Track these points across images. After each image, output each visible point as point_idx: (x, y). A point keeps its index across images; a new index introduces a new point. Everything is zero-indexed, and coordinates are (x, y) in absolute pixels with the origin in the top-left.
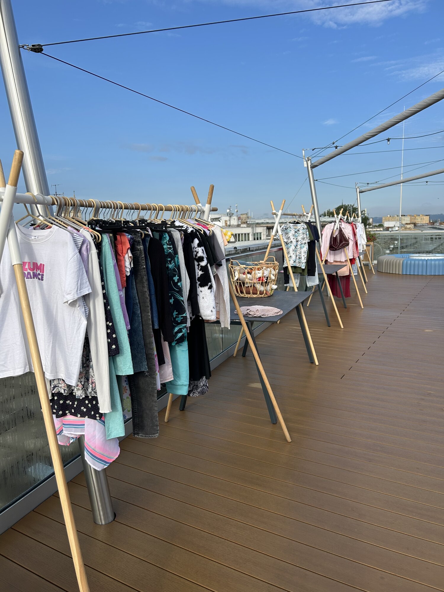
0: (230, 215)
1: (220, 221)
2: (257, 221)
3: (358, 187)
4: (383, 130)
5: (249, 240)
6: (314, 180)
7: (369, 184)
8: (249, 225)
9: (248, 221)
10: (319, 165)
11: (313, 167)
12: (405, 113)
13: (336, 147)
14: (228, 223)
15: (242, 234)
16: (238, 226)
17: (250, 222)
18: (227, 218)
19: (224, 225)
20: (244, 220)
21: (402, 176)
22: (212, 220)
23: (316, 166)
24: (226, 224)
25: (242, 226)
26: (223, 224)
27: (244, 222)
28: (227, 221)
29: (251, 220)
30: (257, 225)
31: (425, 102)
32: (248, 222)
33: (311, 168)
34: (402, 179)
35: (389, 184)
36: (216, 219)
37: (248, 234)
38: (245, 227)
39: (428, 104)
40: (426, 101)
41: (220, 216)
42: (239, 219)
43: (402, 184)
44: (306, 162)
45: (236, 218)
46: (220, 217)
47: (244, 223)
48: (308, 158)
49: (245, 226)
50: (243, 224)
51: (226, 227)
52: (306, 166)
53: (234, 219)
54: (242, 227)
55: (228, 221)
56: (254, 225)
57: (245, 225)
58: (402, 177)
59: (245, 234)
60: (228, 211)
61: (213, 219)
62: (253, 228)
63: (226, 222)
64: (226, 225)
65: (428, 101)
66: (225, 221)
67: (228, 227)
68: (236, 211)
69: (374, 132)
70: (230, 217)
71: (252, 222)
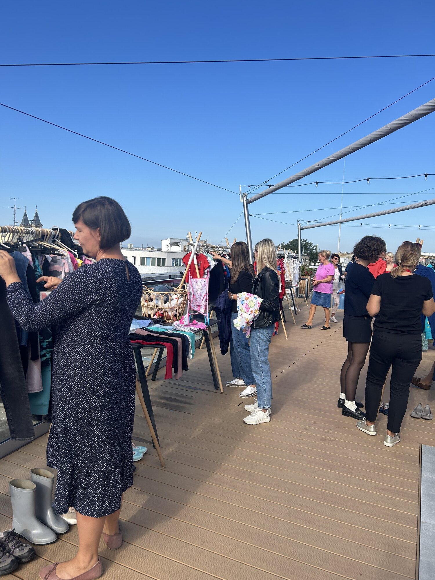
3: (300, 224)
6: (248, 215)
7: (309, 222)
10: (254, 201)
11: (248, 202)
13: (270, 186)
22: (171, 244)
23: (251, 202)
24: (185, 249)
26: (181, 249)
28: (186, 246)
35: (327, 224)
36: (175, 243)
48: (244, 194)
51: (184, 252)
52: (242, 201)
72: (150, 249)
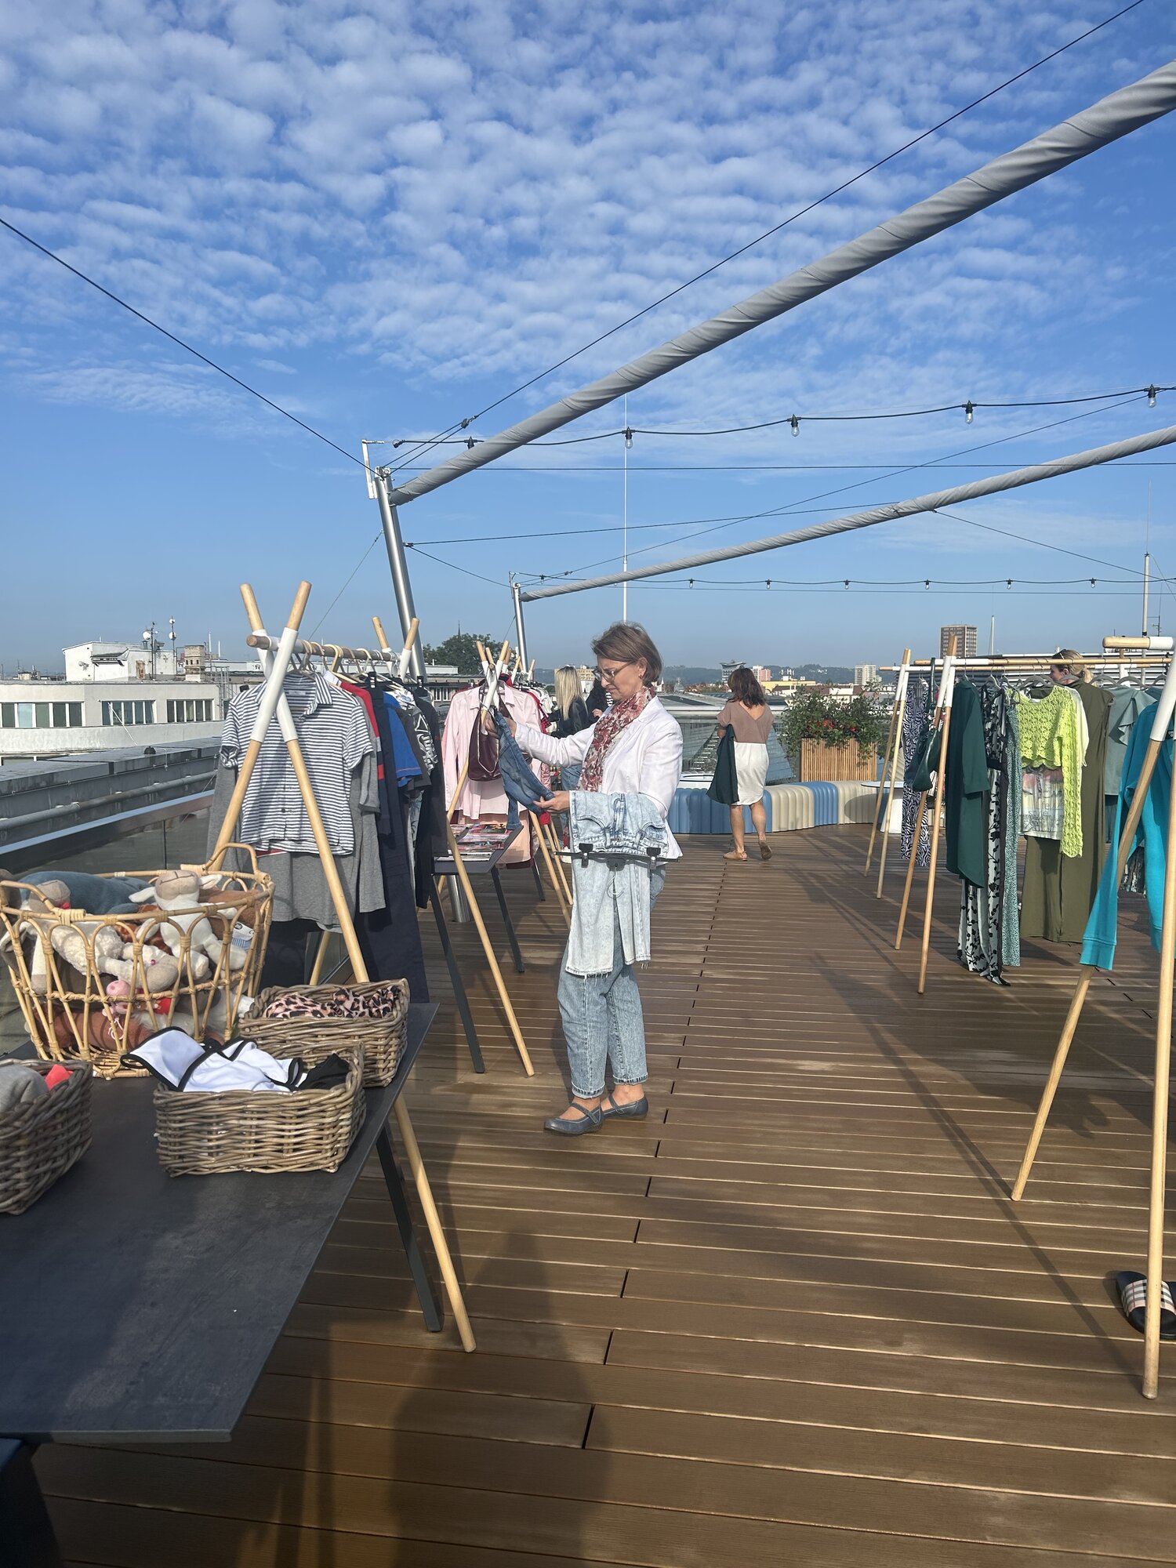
0: (156, 648)
1: (121, 664)
2: (233, 668)
3: (516, 586)
4: (629, 385)
5: (209, 719)
6: (401, 545)
7: (545, 579)
8: (209, 678)
9: (207, 665)
10: (418, 495)
11: (399, 499)
12: (705, 329)
13: (470, 443)
14: (147, 670)
15: (190, 702)
16: (178, 679)
17: (214, 670)
18: (145, 656)
19: (134, 674)
20: (194, 662)
21: (625, 562)
22: (95, 659)
23: (408, 498)
24: (141, 672)
25: (188, 678)
26: (130, 672)
27: (195, 669)
28: (144, 664)
29: (217, 664)
30: (233, 678)
31: (772, 297)
32: (208, 670)
33: (390, 502)
34: (625, 570)
36: (108, 656)
37: (209, 702)
38: (197, 683)
39: (781, 302)
40: (774, 292)
41: (124, 649)
42: (180, 661)
43: (625, 583)
44: (374, 482)
45: (170, 655)
46: (121, 652)
47: (194, 671)
48: (380, 469)
49: (199, 680)
50: (192, 673)
51: (139, 681)
52: (376, 497)
53: (166, 659)
54: (190, 683)
55: (146, 663)
56: (227, 678)
57: (198, 678)
58: (625, 565)
59: (199, 702)
60: (147, 635)
61: (101, 657)
62: (221, 686)
63: (141, 665)
64: (141, 676)
65: (781, 293)
66: (138, 664)
67: (145, 682)
68: (171, 637)
69: (604, 390)
70: (154, 652)
71: (219, 670)
72: (27, 677)
